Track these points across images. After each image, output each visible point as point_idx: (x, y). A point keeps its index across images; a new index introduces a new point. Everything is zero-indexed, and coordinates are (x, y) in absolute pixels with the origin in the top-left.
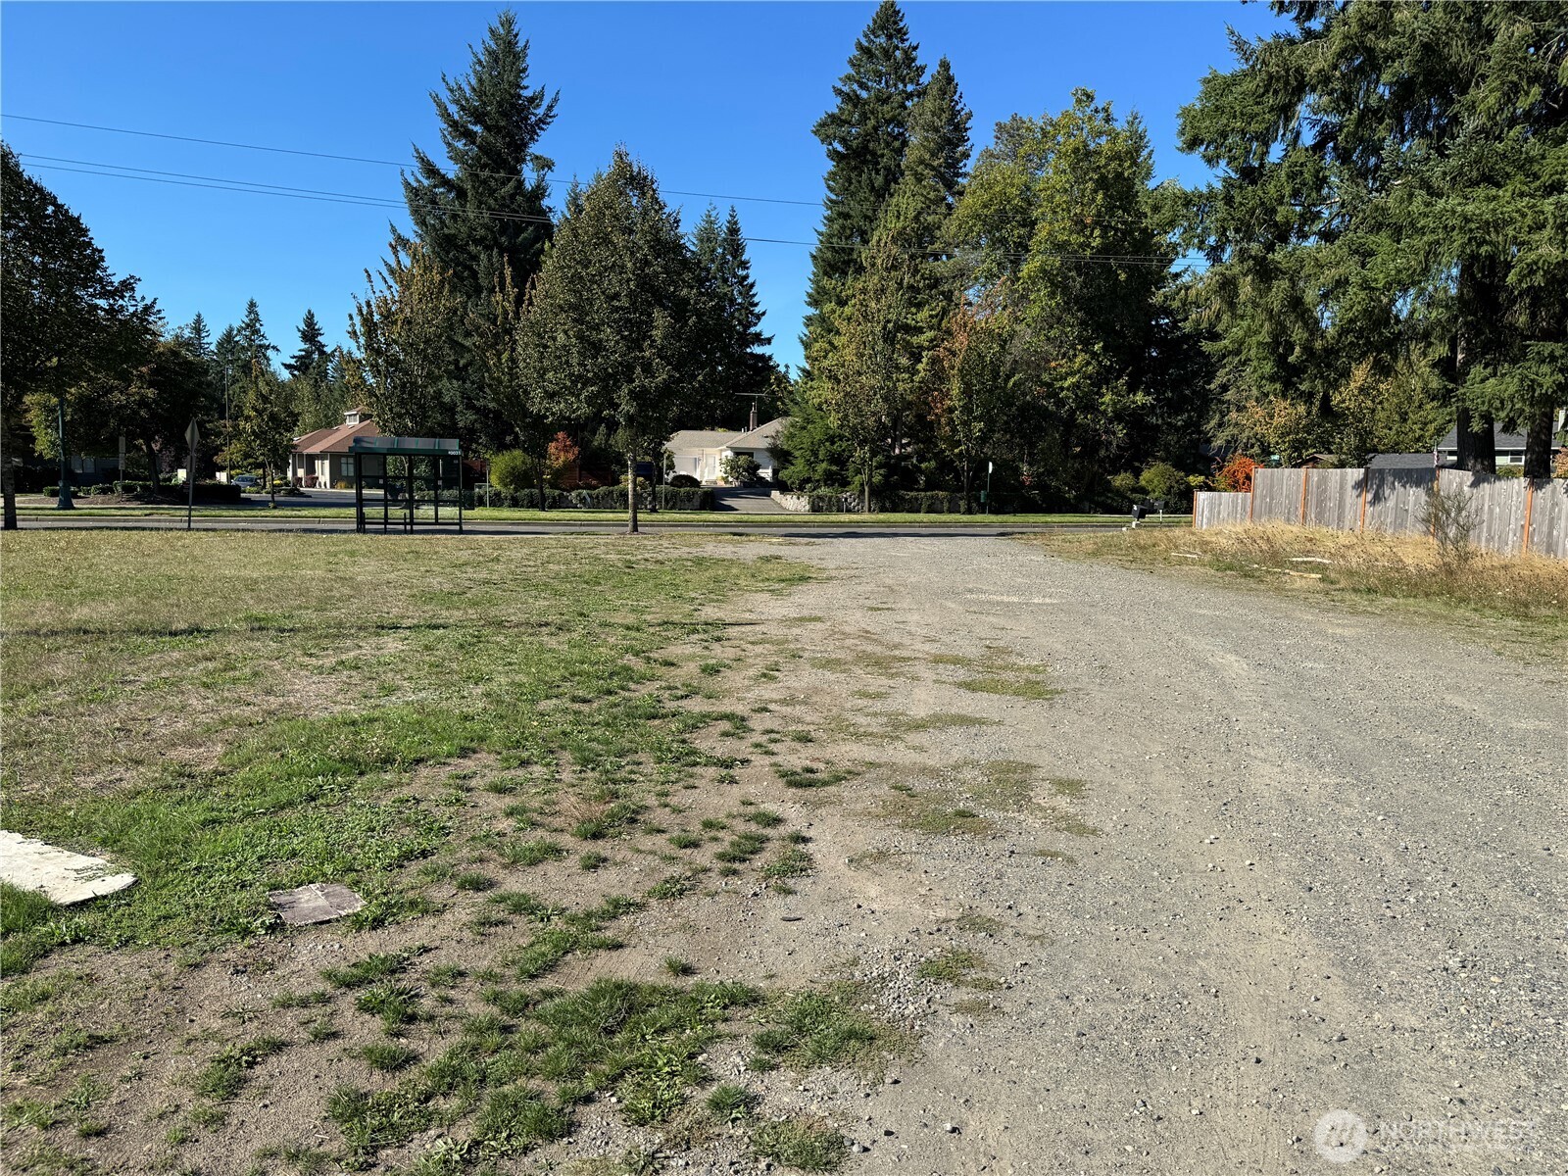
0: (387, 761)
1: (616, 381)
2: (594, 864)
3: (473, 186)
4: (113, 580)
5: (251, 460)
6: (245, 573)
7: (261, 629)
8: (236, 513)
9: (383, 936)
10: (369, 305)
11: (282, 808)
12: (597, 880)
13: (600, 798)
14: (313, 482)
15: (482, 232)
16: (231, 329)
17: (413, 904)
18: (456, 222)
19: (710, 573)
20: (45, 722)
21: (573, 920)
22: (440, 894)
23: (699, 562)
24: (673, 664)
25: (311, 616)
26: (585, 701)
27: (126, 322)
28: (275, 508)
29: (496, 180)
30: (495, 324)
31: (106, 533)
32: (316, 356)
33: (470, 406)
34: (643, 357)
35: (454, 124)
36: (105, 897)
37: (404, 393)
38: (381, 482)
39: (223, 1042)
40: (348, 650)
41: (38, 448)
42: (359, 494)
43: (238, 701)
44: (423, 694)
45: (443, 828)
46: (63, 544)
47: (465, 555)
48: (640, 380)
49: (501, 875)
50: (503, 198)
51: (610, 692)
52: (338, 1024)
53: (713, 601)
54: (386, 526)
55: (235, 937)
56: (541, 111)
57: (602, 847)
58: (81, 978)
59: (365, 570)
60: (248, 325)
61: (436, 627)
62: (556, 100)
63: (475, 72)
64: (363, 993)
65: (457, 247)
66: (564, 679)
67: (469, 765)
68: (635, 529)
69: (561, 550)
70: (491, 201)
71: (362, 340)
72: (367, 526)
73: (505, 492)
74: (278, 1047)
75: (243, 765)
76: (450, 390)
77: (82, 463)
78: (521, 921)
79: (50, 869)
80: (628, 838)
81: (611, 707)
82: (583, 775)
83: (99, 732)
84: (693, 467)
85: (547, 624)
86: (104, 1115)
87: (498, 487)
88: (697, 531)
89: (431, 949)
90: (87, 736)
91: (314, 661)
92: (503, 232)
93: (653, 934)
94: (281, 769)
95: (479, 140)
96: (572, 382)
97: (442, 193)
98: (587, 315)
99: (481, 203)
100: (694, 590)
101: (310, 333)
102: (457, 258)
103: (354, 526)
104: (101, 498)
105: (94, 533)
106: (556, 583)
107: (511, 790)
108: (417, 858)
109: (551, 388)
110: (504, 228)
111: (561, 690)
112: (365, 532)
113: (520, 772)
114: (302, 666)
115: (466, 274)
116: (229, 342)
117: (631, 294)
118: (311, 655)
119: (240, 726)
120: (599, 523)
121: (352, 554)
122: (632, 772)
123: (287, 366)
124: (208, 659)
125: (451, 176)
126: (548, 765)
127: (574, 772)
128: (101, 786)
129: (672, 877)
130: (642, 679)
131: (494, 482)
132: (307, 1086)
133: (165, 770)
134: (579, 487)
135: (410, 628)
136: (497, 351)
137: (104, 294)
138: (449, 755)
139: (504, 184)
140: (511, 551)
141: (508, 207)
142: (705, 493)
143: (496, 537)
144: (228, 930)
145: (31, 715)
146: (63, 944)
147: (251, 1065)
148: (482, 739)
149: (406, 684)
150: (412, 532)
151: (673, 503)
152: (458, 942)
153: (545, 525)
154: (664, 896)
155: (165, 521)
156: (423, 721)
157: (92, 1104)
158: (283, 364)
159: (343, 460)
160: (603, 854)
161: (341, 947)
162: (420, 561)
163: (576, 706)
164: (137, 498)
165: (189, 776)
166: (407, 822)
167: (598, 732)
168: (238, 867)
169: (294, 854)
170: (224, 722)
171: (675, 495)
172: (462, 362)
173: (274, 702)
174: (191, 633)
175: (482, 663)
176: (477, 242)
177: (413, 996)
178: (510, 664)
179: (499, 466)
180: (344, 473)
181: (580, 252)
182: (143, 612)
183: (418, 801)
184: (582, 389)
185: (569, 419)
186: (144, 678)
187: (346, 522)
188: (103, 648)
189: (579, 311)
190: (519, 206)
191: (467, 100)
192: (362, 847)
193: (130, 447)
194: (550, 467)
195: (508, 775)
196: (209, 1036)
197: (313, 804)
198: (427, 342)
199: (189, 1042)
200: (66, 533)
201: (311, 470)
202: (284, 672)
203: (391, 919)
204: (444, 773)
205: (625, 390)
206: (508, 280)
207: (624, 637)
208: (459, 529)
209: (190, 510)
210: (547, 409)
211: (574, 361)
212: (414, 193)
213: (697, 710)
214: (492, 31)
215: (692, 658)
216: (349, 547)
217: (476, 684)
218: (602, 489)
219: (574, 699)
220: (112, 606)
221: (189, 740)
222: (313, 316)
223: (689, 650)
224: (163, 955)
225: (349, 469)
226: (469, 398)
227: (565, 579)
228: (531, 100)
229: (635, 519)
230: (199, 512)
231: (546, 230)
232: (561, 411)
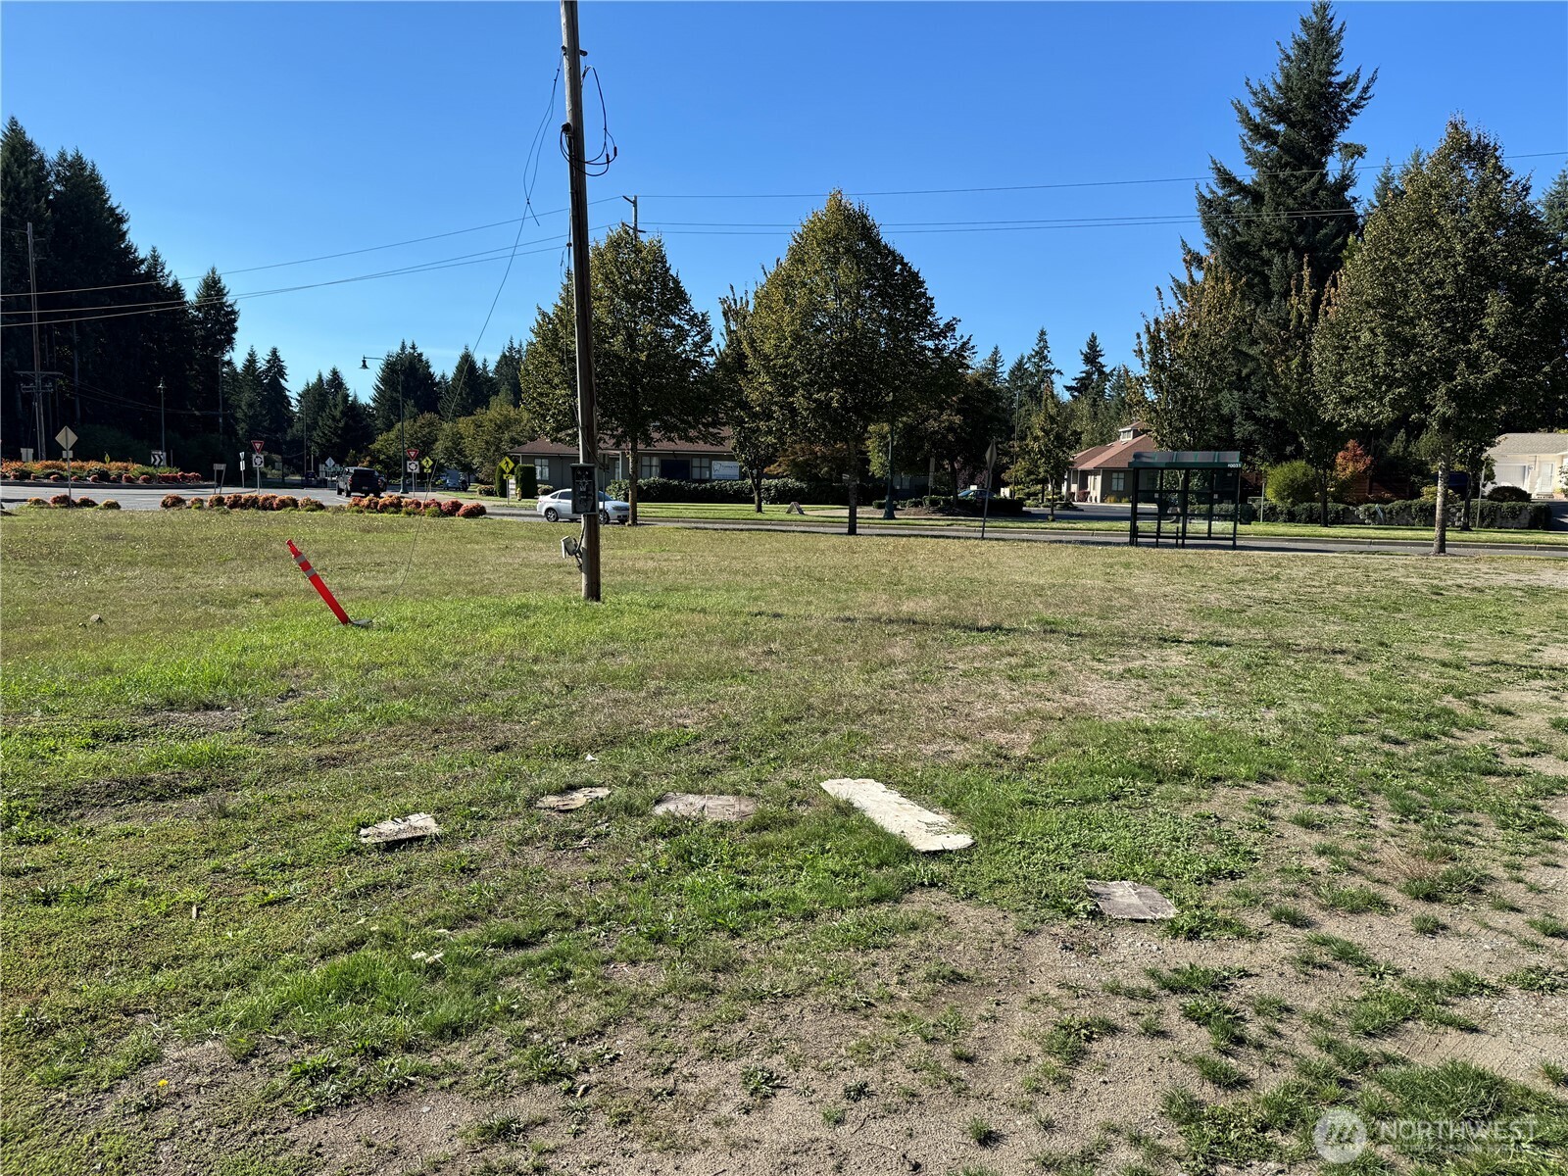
0: (1184, 774)
1: (1431, 380)
2: (1432, 929)
3: (1271, 189)
4: (928, 580)
5: (1032, 477)
6: (1033, 579)
7: (1053, 631)
8: (1020, 525)
9: (1199, 949)
10: (1157, 322)
11: (1088, 802)
12: (1435, 948)
13: (1432, 856)
14: (1085, 496)
15: (1277, 235)
16: (1023, 358)
17: (1227, 924)
18: (1249, 228)
19: (1553, 606)
20: (892, 694)
21: (1412, 985)
22: (1256, 920)
23: (1533, 592)
24: (1510, 713)
25: (1095, 624)
26: (1397, 742)
27: (947, 358)
28: (1053, 520)
29: (1297, 178)
30: (1287, 329)
31: (920, 539)
32: (1095, 377)
33: (1250, 416)
34: (1469, 350)
35: (1255, 128)
36: (951, 852)
37: (1185, 407)
38: (1156, 496)
39: (1062, 1010)
40: (1134, 659)
41: (872, 468)
42: (1134, 508)
43: (1040, 696)
44: (1213, 712)
45: (1250, 852)
46: (890, 548)
47: (1241, 572)
48: (1462, 375)
49: (1319, 916)
50: (1304, 195)
51: (1428, 736)
52: (1165, 1024)
53: (1557, 641)
54: (1158, 540)
55: (1061, 915)
56: (1353, 96)
57: (1439, 912)
58: (940, 918)
59: (1142, 581)
60: (1037, 353)
61: (1219, 644)
62: (1373, 80)
63: (1282, 69)
64: (1188, 1001)
65: (1248, 254)
66: (1369, 714)
67: (1269, 792)
68: (1442, 549)
69: (1349, 571)
70: (1290, 201)
71: (1147, 358)
72: (1139, 540)
73: (1280, 506)
74: (1112, 1030)
75: (1050, 756)
76: (1229, 401)
77: (903, 480)
78: (1350, 972)
79: (907, 818)
80: (1471, 908)
81: (1431, 753)
82: (1404, 826)
83: (932, 708)
84: (1520, 477)
85: (1342, 652)
86: (970, 1046)
87: (1274, 501)
88: (1527, 554)
89: (1251, 975)
90: (924, 710)
91: (1102, 666)
92: (1301, 230)
93: (1520, 1028)
94: (1084, 765)
95: (1281, 139)
96: (1375, 384)
97: (1237, 201)
98: (1399, 308)
99: (1278, 204)
100: (1529, 625)
101: (1092, 356)
102: (1248, 265)
103: (1127, 539)
104: (914, 510)
105: (912, 539)
106: (1346, 606)
107: (1320, 827)
108: (1225, 878)
109: (1349, 392)
110: (1302, 227)
111: (1367, 726)
112: (1138, 545)
113: (1327, 809)
114: (1092, 670)
115: (1256, 281)
116: (1019, 370)
117: (1459, 280)
118: (1099, 660)
119: (1042, 718)
120: (1393, 542)
121: (1127, 566)
122: (1468, 832)
123: (1069, 388)
124: (1011, 655)
125: (1247, 182)
126: (1360, 807)
127: (1393, 820)
128: (937, 755)
129: (1538, 968)
130: (1469, 726)
131: (1269, 495)
132: (1143, 1077)
133: (986, 749)
134: (1368, 501)
135: (1191, 643)
136: (1287, 357)
137: (934, 336)
138: (1248, 779)
139: (1305, 180)
140: (1291, 569)
141: (1309, 204)
142: (1538, 508)
143: (1274, 554)
144: (1054, 907)
145: (882, 687)
146: (922, 884)
147: (1089, 1039)
148: (1281, 767)
149: (1194, 698)
150: (1183, 546)
151: (1491, 519)
152: (1280, 975)
153: (1327, 542)
154: (1529, 986)
155: (962, 531)
156: (1215, 739)
157: (960, 1032)
158: (1066, 387)
159: (1115, 475)
160: (1442, 920)
161: (1159, 949)
162: (1194, 576)
163: (1386, 747)
164: (941, 511)
165: (1005, 757)
166: (1210, 839)
167: (1417, 781)
168: (1055, 849)
169: (1104, 848)
170: (1029, 713)
171: (1493, 511)
172: (1245, 372)
173: (1071, 701)
174: (994, 630)
175: (1271, 685)
176: (1270, 246)
177: (1238, 1018)
178: (1304, 691)
179: (1275, 480)
180: (1115, 488)
181: (1395, 241)
182: (954, 608)
183: (1219, 820)
184: (1386, 391)
185: (1366, 426)
186: (961, 666)
187: (1118, 535)
188: (928, 636)
189: (1389, 305)
190: (1322, 201)
191: (1271, 100)
192: (1168, 855)
193: (939, 467)
194: (1335, 479)
195: (1317, 809)
196: (1049, 1001)
197: (1116, 803)
198: (1213, 354)
199: (1032, 1001)
200: (891, 539)
201: (1083, 485)
202: (1076, 674)
203: (1206, 934)
204: (1244, 796)
205: (1442, 390)
206: (1307, 281)
207: (1441, 675)
208: (1233, 544)
209: (984, 521)
210: (1342, 416)
211: (1380, 360)
212: (1208, 204)
213: (1550, 772)
214: (1304, 22)
215: (1536, 708)
216: (1123, 559)
217: (1268, 708)
218: (1398, 503)
219: (1384, 739)
220: (930, 601)
221: (1002, 725)
222: (1095, 338)
223: (1530, 698)
224: (1001, 915)
225: (1118, 484)
226: (1250, 409)
227: (1357, 603)
228: (1344, 86)
229: (1442, 539)
230: (991, 523)
231: (1350, 223)
232: (1358, 417)
